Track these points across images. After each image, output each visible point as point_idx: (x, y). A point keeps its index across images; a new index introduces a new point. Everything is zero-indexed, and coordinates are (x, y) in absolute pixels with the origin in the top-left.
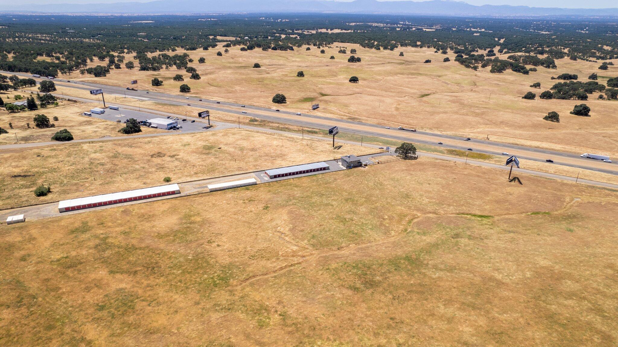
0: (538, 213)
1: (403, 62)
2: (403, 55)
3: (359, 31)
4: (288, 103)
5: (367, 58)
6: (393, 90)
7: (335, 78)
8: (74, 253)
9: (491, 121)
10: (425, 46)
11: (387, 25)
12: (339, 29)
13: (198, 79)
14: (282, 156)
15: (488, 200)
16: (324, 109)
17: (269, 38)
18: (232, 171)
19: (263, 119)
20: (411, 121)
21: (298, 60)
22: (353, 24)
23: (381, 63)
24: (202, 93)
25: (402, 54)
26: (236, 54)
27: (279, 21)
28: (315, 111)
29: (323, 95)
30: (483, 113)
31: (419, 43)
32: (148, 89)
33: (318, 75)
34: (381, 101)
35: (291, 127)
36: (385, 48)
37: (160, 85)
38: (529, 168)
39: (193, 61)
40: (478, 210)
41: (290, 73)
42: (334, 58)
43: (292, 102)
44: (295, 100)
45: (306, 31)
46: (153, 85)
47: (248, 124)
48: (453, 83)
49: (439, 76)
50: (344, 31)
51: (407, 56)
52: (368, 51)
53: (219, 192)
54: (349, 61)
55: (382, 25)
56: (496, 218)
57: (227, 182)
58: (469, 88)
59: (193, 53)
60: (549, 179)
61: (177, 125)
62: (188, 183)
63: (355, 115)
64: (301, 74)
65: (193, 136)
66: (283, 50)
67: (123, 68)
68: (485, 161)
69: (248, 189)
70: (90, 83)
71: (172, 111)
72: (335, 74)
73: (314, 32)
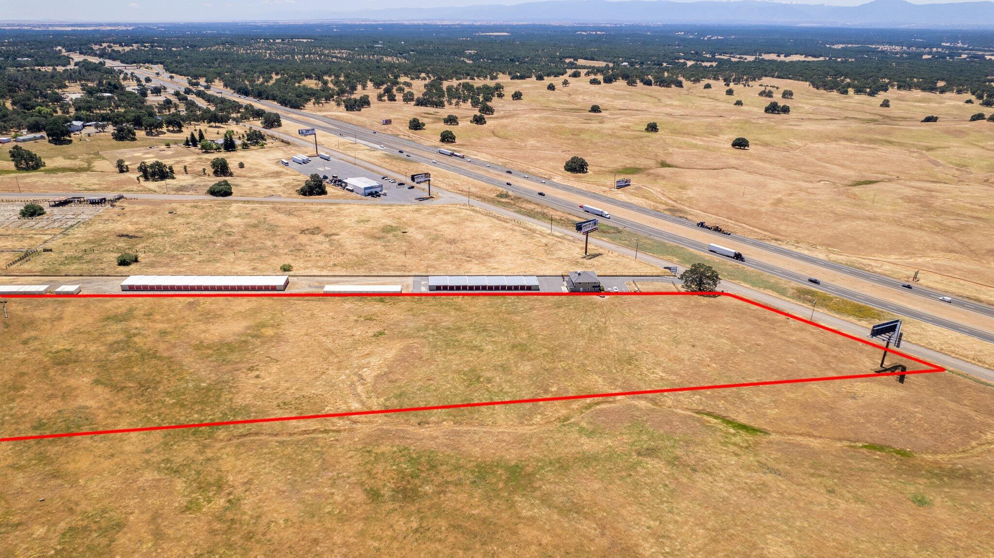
0: (881, 448)
1: (876, 117)
2: (888, 106)
3: (839, 60)
4: (590, 172)
5: (807, 107)
6: (804, 168)
7: (713, 138)
8: (81, 347)
9: (968, 246)
10: (952, 90)
11: (909, 48)
12: (801, 54)
13: (482, 124)
14: (483, 258)
15: (789, 399)
16: (638, 188)
17: (665, 64)
18: (388, 270)
19: (519, 195)
20: (783, 227)
21: (676, 103)
22: (840, 46)
23: (829, 118)
24: (472, 145)
25: (886, 104)
26: (579, 89)
27: (706, 39)
28: (619, 191)
29: (664, 165)
30: (960, 229)
31: (941, 84)
32: (398, 133)
33: (685, 131)
34: (760, 185)
35: (552, 213)
36: (859, 91)
37: (420, 129)
38: (953, 352)
39: (504, 95)
40: (748, 413)
41: (636, 124)
42: (742, 104)
43: (596, 173)
44: (607, 170)
45: (738, 56)
46: (410, 128)
47: (491, 201)
48: (951, 163)
49: (929, 149)
50: (810, 59)
51: (895, 109)
52: (821, 96)
53: (337, 298)
54: (767, 110)
55: (898, 48)
56: (774, 437)
57: (363, 285)
58: (982, 175)
59: (516, 83)
60: (983, 383)
61: (381, 191)
62: (309, 278)
63: (683, 205)
64: (652, 128)
65: (384, 210)
66: (663, 86)
67: (400, 100)
68: (859, 323)
69: (382, 301)
70: (332, 119)
71: (396, 169)
72: (717, 131)
73: (750, 58)
